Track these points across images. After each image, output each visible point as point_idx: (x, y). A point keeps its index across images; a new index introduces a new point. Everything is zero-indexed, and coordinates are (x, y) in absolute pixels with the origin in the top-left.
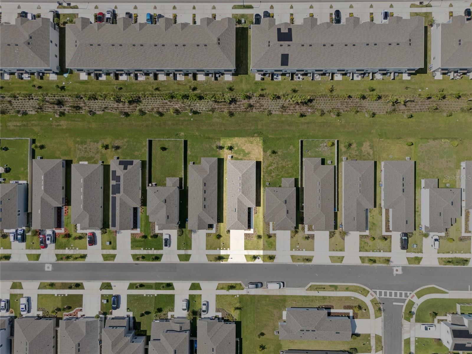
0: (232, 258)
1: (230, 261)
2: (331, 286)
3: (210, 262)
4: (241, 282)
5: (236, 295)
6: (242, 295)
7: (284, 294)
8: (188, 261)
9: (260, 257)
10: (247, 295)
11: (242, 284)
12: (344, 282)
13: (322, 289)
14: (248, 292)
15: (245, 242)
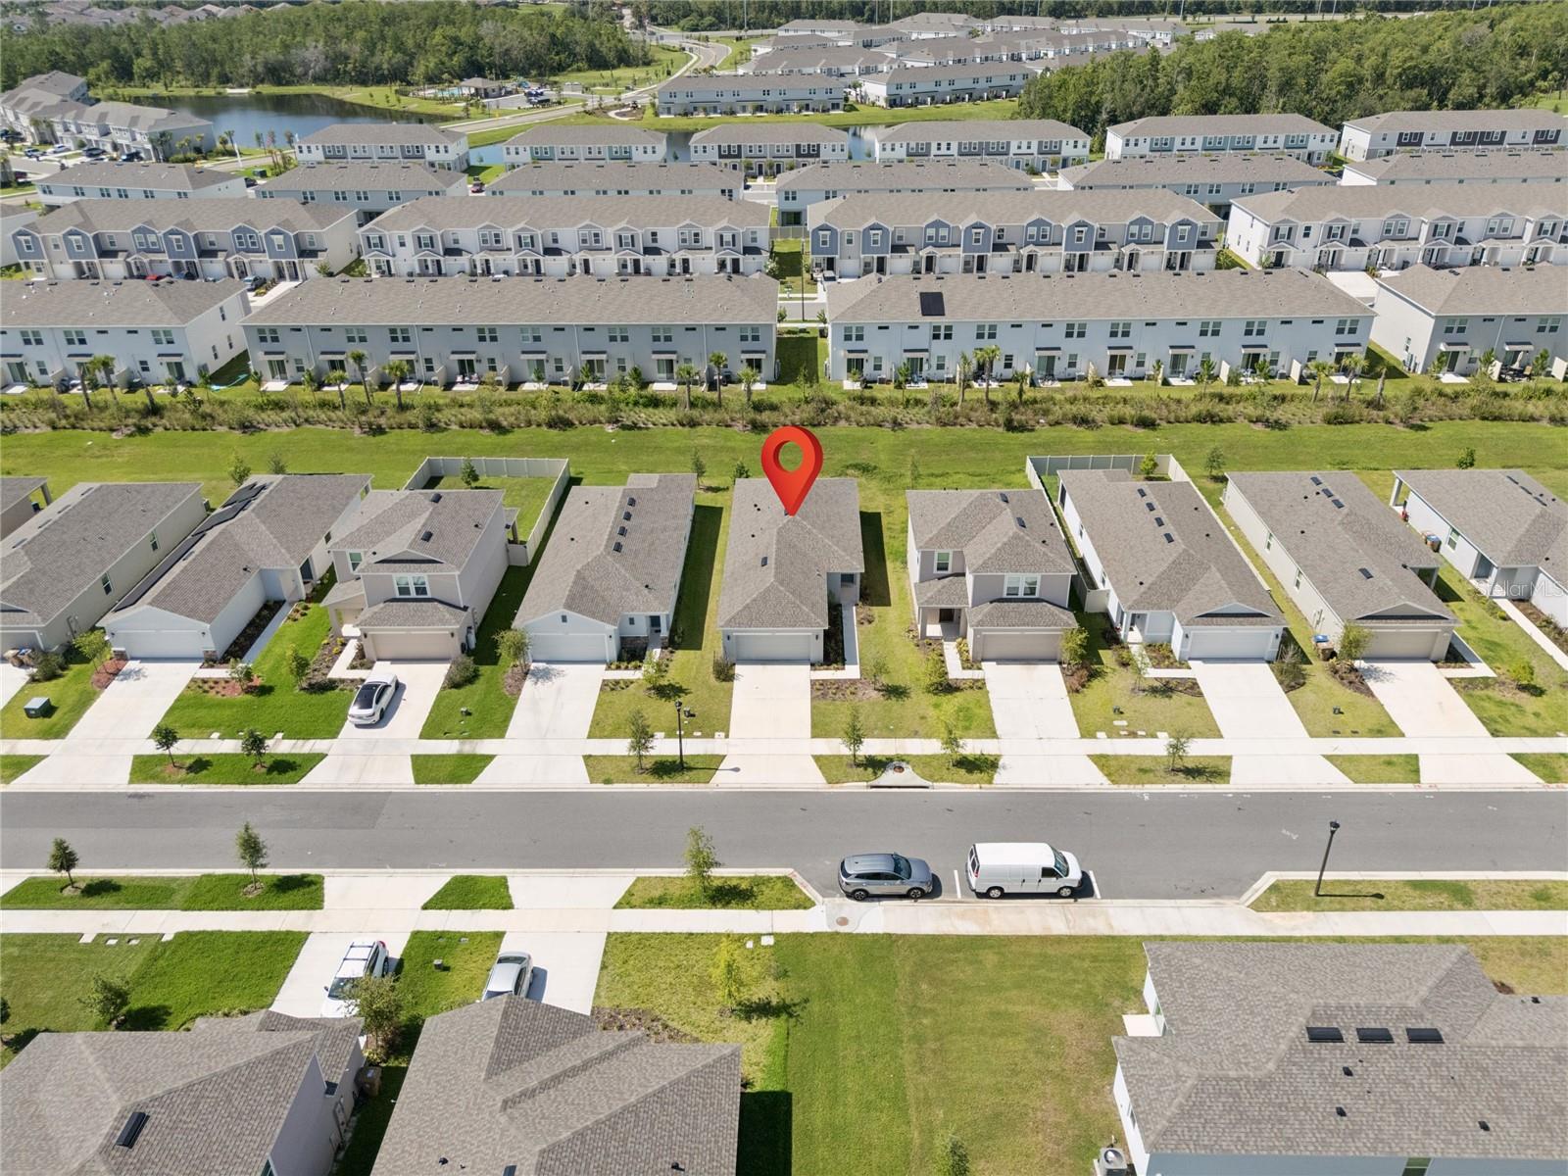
0: (737, 770)
1: (723, 780)
2: (1416, 885)
3: (600, 788)
4: (791, 870)
5: (757, 937)
6: (798, 938)
7: (1104, 931)
8: (470, 781)
9: (904, 765)
10: (834, 935)
11: (798, 880)
12: (1495, 867)
13: (1368, 901)
14: (844, 922)
15: (813, 707)
